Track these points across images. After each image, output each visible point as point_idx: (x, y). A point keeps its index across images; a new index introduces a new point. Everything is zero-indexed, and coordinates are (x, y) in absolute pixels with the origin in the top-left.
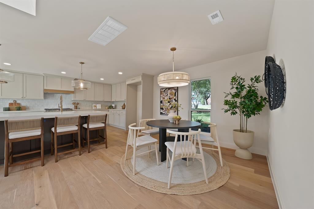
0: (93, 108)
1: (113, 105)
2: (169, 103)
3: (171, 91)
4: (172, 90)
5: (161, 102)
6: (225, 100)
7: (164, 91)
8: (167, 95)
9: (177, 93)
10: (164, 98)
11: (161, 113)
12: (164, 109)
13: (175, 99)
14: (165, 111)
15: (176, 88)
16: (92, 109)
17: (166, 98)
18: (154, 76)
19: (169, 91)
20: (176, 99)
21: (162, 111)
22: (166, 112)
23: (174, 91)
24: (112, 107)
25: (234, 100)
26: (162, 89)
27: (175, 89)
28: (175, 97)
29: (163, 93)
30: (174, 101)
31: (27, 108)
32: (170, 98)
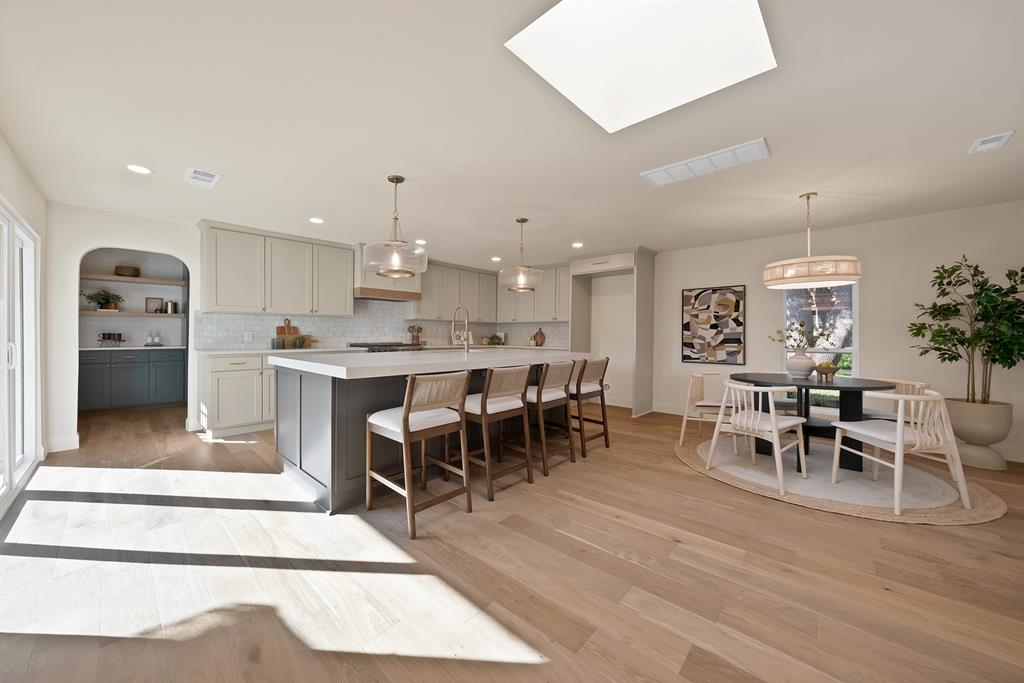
0: (455, 342)
1: (501, 335)
2: (715, 331)
3: (722, 297)
4: (724, 294)
5: (686, 327)
6: (912, 324)
7: (696, 297)
8: (708, 308)
9: (741, 303)
10: (697, 316)
11: (685, 358)
12: (698, 347)
13: (736, 320)
14: (699, 352)
15: (741, 289)
16: (451, 344)
17: (703, 316)
18: (656, 253)
19: (715, 297)
20: (741, 319)
21: (687, 352)
22: (705, 354)
23: (732, 298)
24: (500, 339)
25: (947, 325)
26: (690, 290)
27: (734, 292)
28: (734, 315)
29: (693, 301)
30: (732, 324)
31: (314, 341)
32: (716, 317)
